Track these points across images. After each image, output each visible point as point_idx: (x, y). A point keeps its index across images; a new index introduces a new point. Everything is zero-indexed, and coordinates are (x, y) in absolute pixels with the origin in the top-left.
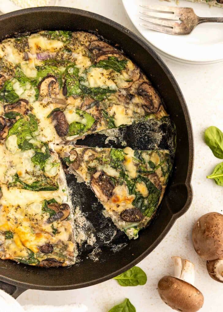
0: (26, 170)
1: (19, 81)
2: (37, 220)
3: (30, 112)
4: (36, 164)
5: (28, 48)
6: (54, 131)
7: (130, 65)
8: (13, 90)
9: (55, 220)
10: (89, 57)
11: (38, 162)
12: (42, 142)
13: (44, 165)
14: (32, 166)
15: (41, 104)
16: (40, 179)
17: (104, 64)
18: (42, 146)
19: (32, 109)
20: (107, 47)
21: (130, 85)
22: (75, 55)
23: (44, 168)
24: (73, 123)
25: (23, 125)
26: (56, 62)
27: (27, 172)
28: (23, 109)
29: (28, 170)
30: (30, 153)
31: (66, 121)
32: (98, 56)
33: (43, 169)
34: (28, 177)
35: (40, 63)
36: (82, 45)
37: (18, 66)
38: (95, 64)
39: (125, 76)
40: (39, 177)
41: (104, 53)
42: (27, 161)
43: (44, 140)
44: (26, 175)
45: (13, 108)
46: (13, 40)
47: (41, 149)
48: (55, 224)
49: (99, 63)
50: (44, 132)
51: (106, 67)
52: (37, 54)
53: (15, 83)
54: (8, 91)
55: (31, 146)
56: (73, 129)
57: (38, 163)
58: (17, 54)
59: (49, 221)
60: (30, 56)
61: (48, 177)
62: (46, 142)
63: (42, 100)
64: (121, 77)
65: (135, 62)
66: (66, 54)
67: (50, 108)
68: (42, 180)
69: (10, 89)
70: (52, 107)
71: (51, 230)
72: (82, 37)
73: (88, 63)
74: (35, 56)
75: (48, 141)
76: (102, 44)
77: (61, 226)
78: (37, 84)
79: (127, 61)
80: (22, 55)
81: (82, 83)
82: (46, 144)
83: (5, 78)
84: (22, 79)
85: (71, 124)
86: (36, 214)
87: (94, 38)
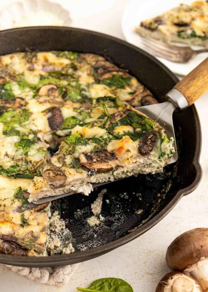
0: (6, 152)
1: (19, 85)
2: (5, 206)
3: (23, 108)
4: (20, 148)
5: (36, 59)
6: (47, 122)
7: (134, 82)
8: (11, 90)
9: (27, 209)
10: (93, 76)
11: (22, 147)
12: (31, 130)
13: (28, 150)
14: (14, 150)
15: (38, 101)
16: (20, 163)
17: (108, 79)
18: (30, 133)
19: (27, 104)
20: (113, 67)
21: (133, 97)
22: (79, 73)
23: (27, 153)
24: (69, 118)
25: (13, 117)
26: (60, 75)
27: (7, 155)
28: (17, 105)
29: (9, 153)
30: (16, 139)
31: (61, 116)
32: (102, 74)
33: (26, 154)
34: (7, 159)
35: (44, 73)
36: (88, 64)
37: (23, 74)
38: (98, 82)
39: (128, 90)
40: (19, 161)
41: (109, 72)
42: (9, 146)
43: (34, 128)
44: (5, 157)
45: (6, 103)
46: (23, 54)
47: (28, 136)
48: (27, 214)
49: (103, 81)
50: (35, 122)
51: (109, 85)
52: (43, 66)
53: (14, 85)
54: (6, 90)
55: (18, 133)
56: (67, 123)
57: (21, 147)
58: (23, 64)
59: (20, 210)
60: (36, 66)
61: (31, 162)
62: (35, 131)
63: (39, 99)
64: (124, 91)
65: (139, 80)
66: (70, 71)
67: (47, 106)
68: (22, 165)
69: (8, 88)
71: (19, 222)
72: (89, 57)
73: (91, 80)
74: (41, 67)
75: (38, 130)
76: (108, 64)
77: (33, 219)
78: (36, 90)
79: (131, 79)
80: (28, 65)
81: (83, 92)
82: (35, 133)
83: (6, 80)
84: (22, 84)
85: (67, 119)
86: (5, 199)
87: (101, 58)
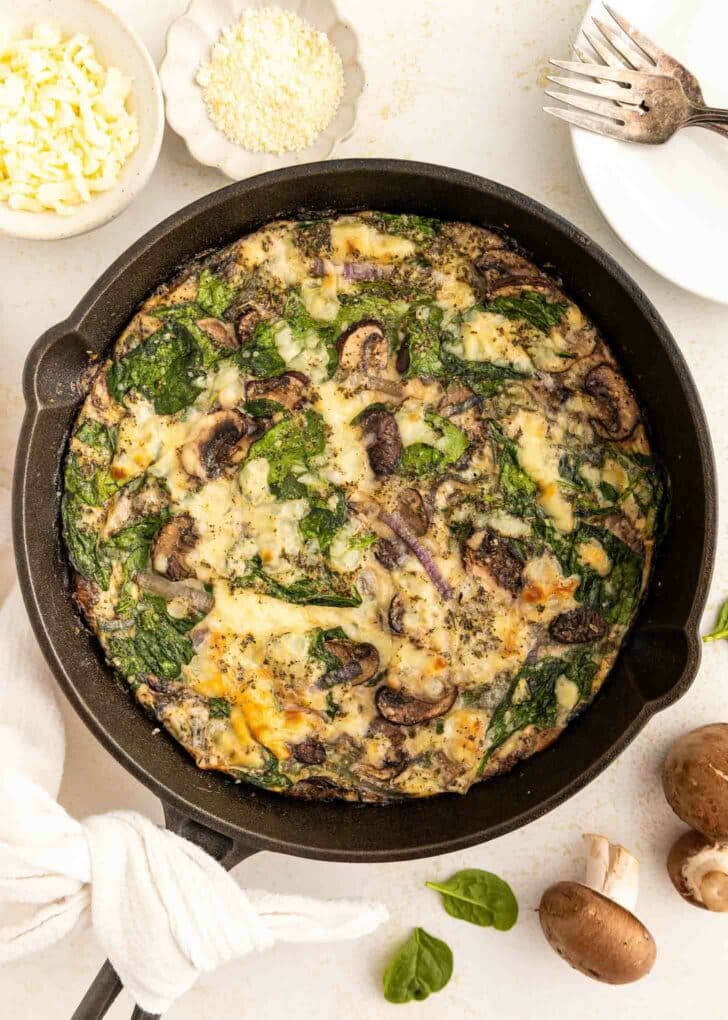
0: (283, 550)
1: (292, 325)
2: (292, 677)
3: (308, 406)
4: (310, 537)
5: (329, 250)
6: (365, 458)
7: (574, 317)
8: (275, 347)
9: (340, 682)
10: (472, 284)
11: (316, 533)
12: (331, 485)
13: (329, 542)
14: (299, 542)
15: (341, 389)
16: (314, 576)
17: (507, 307)
18: (330, 495)
19: (315, 398)
20: (522, 267)
21: (567, 366)
22: (438, 276)
23: (328, 549)
24: (415, 445)
25: (287, 436)
26: (388, 289)
27: (284, 556)
28: (293, 397)
29: (288, 551)
30: (299, 508)
31: (397, 439)
32: (497, 285)
33: (326, 553)
34: (287, 566)
35: (349, 288)
36: (461, 255)
37: (294, 288)
38: (484, 304)
39: (558, 341)
40: (312, 571)
41: (514, 281)
42: (287, 528)
43: (338, 479)
44: (280, 563)
45: (267, 390)
46: (291, 225)
47: (326, 501)
48: (337, 691)
49: (495, 301)
50: (340, 461)
51: (511, 314)
52: (347, 265)
53: (281, 329)
54: (262, 349)
55: (303, 491)
56: (411, 460)
57: (313, 534)
58: (296, 261)
59: (323, 684)
60: (329, 267)
61: (337, 574)
62: (342, 486)
63: (343, 380)
64: (548, 342)
65: (587, 311)
66: (417, 272)
67: (362, 401)
68: (319, 579)
69: (267, 343)
70: (366, 400)
71: (323, 707)
72: (464, 235)
73: (469, 300)
74: (341, 269)
75: (347, 483)
76: (511, 258)
77: (350, 699)
78: (335, 338)
79: (567, 306)
80: (310, 263)
81: (448, 347)
82: (340, 490)
83: (259, 315)
84: (299, 321)
85: (409, 447)
86: (292, 663)
87: (493, 241)
